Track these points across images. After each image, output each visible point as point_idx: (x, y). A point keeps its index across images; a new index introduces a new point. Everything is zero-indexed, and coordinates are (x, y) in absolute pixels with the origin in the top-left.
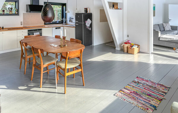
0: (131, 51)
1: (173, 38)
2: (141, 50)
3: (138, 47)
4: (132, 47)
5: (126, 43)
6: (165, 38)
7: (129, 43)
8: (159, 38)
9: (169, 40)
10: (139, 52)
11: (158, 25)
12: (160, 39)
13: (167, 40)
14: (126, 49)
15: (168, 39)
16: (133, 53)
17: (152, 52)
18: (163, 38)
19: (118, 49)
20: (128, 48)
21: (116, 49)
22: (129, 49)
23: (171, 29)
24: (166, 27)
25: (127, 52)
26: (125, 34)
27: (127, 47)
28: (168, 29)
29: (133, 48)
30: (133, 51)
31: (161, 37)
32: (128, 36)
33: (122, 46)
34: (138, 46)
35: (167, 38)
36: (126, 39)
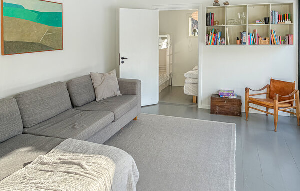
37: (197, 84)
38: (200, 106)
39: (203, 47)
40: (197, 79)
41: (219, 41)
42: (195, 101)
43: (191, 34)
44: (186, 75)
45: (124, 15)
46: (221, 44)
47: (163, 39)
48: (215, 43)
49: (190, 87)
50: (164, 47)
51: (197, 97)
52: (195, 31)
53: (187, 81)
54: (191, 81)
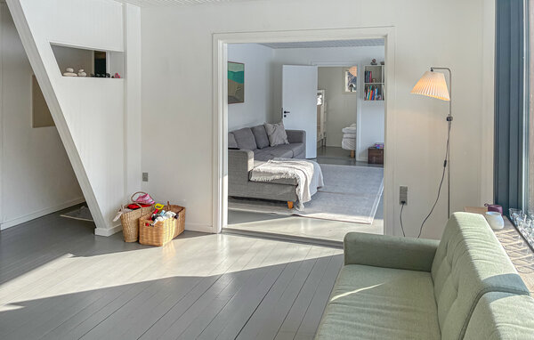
0: (152, 237)
1: (286, 169)
2: (189, 226)
3: (176, 217)
4: (153, 219)
5: (133, 207)
6: (265, 173)
7: (144, 205)
8: (250, 174)
9: (277, 177)
10: (183, 233)
11: (252, 129)
12: (252, 179)
13: (270, 178)
14: (131, 231)
15: (272, 178)
16: (158, 240)
17: (226, 225)
18: (259, 173)
19: (103, 230)
20: (138, 225)
21: (98, 231)
22: (144, 229)
23: (287, 142)
24: (275, 134)
25: (138, 241)
26: (136, 169)
27: (138, 221)
28: (280, 142)
29: (159, 223)
30: (158, 236)
31: (256, 172)
32: (145, 177)
33: (117, 218)
34: (179, 210)
35: (271, 174)
36: (135, 189)
37: (355, 138)
38: (357, 159)
39: (360, 102)
40: (355, 134)
41: (376, 96)
42: (353, 155)
43: (347, 90)
44: (343, 130)
45: (287, 71)
46: (378, 99)
47: (319, 94)
48: (373, 98)
49: (348, 141)
50: (319, 103)
51: (355, 151)
52: (351, 86)
53: (345, 136)
54: (349, 135)
